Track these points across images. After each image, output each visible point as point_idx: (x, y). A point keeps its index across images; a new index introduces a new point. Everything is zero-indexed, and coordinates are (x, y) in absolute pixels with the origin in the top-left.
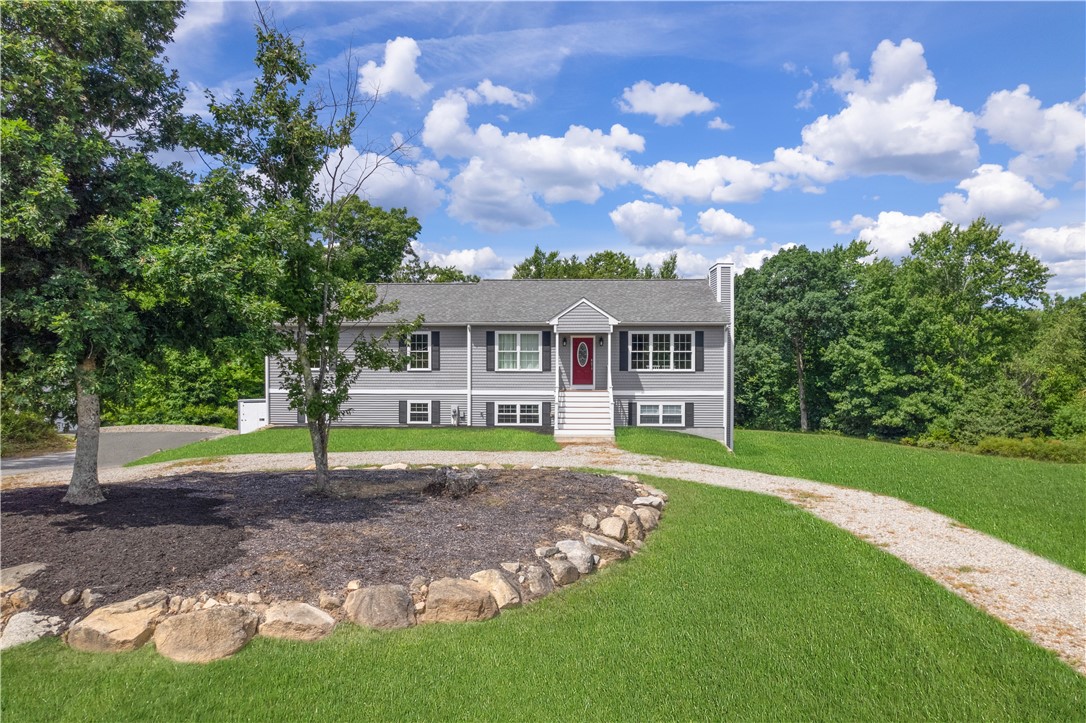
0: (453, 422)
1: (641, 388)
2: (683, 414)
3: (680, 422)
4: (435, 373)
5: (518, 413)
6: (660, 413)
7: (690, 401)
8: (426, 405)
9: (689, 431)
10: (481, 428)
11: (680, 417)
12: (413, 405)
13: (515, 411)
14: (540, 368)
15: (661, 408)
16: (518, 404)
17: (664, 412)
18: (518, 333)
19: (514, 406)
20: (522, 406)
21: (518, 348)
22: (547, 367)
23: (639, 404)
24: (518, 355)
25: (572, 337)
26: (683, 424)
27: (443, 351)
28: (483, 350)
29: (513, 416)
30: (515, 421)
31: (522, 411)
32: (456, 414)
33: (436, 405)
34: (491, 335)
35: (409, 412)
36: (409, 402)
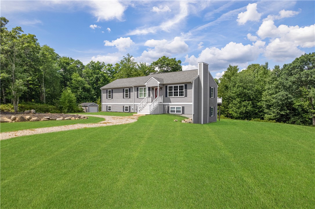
1: (170, 102)
2: (181, 110)
3: (180, 112)
6: (175, 110)
7: (183, 106)
9: (183, 115)
11: (180, 111)
15: (176, 108)
17: (176, 109)
18: (143, 88)
21: (143, 91)
23: (170, 107)
25: (155, 88)
26: (181, 113)
28: (136, 92)
33: (130, 107)
34: (138, 88)
35: (125, 109)
36: (125, 106)
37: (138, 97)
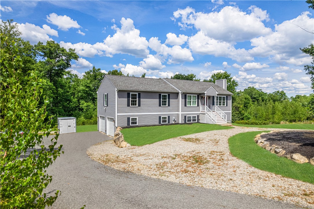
0: (173, 122)
4: (169, 107)
5: (192, 119)
8: (166, 117)
10: (183, 124)
12: (163, 118)
13: (191, 118)
14: (197, 106)
16: (192, 116)
18: (192, 95)
19: (191, 117)
20: (193, 117)
21: (192, 100)
22: (198, 105)
24: (192, 102)
25: (203, 97)
27: (171, 100)
28: (184, 100)
29: (195, 119)
30: (191, 121)
31: (193, 118)
32: (174, 120)
33: (169, 117)
34: (186, 96)
35: (162, 120)
36: (162, 117)
37: (185, 105)
